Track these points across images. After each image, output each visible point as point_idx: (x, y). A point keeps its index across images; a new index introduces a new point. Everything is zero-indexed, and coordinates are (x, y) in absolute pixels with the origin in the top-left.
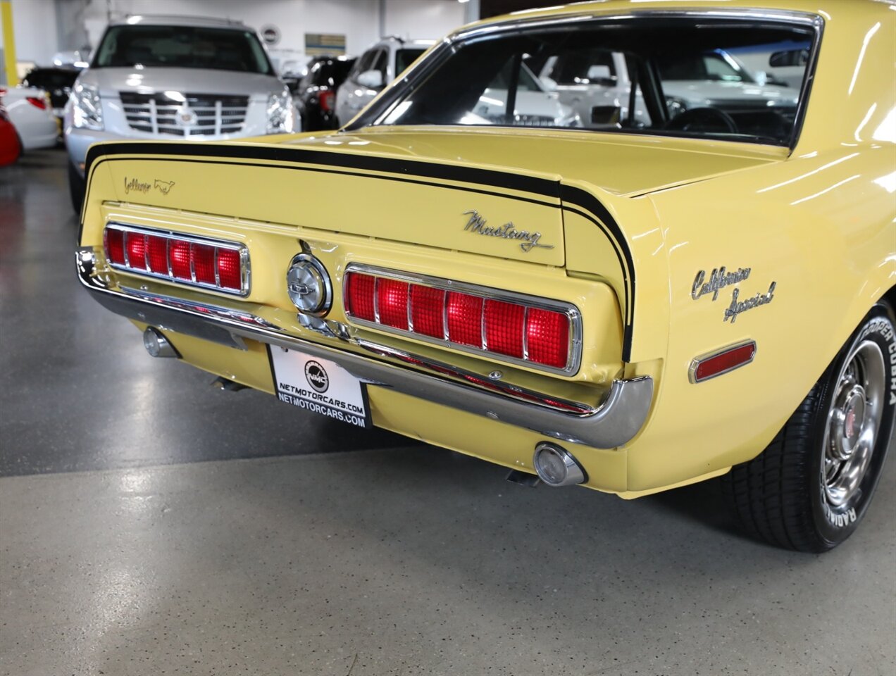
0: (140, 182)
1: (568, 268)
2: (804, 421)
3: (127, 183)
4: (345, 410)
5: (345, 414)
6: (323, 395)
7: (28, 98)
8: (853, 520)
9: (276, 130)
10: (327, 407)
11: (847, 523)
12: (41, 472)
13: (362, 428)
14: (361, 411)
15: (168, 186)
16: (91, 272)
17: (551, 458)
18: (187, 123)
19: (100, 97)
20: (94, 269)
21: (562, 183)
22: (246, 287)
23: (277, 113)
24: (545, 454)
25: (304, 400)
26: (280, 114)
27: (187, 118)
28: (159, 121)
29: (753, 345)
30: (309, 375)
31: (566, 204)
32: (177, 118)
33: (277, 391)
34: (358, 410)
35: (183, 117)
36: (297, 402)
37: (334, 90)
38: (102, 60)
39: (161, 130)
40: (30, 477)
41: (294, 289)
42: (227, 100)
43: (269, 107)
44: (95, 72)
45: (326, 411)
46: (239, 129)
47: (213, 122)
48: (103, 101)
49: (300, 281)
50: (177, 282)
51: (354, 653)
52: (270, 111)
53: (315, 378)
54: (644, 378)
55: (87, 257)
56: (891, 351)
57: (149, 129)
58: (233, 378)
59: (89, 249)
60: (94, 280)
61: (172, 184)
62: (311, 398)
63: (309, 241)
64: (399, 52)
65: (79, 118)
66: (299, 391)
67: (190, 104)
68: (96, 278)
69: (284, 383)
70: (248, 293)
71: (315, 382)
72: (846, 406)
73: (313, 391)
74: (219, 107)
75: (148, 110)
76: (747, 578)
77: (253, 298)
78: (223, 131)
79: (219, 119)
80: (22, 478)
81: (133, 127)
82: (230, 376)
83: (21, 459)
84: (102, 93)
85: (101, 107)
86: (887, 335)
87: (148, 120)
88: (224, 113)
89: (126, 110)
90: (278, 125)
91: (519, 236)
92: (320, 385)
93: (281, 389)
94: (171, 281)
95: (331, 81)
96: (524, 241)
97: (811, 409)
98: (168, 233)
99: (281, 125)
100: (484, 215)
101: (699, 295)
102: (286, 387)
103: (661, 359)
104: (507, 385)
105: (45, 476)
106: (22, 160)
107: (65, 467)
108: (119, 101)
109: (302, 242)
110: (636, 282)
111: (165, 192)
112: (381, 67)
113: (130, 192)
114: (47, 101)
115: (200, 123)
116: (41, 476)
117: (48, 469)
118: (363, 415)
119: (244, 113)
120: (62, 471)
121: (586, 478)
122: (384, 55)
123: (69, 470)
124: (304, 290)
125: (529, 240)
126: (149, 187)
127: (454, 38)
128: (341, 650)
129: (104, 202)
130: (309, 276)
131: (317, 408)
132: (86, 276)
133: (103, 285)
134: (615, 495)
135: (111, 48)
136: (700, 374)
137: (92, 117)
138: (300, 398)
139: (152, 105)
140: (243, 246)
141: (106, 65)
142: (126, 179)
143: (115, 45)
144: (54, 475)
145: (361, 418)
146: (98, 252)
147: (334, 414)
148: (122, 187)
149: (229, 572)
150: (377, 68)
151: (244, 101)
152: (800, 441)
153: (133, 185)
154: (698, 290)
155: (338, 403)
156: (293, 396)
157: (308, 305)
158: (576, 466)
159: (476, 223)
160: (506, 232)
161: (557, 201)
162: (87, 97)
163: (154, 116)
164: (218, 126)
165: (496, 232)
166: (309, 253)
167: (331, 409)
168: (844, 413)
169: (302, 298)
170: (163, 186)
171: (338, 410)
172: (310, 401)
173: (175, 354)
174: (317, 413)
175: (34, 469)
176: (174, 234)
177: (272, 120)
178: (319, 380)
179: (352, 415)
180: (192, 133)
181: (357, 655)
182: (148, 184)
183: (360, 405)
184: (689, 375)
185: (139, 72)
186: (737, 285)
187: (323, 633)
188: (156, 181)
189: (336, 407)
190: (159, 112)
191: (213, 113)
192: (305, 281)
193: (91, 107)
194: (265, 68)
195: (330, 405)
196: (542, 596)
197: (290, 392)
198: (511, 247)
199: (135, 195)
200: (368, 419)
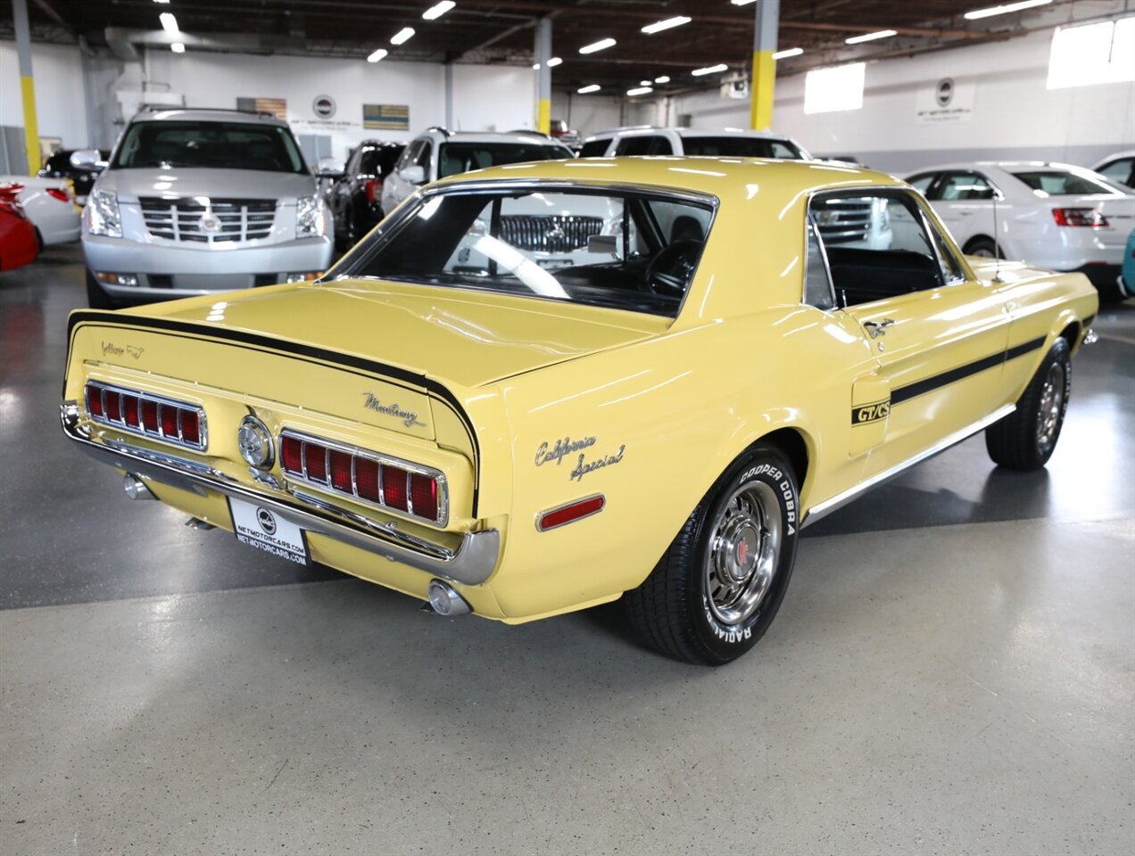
0: (115, 346)
1: (438, 441)
2: (682, 552)
3: (105, 346)
4: (290, 550)
5: (290, 553)
6: (272, 537)
7: (48, 190)
8: (747, 637)
9: (306, 234)
10: (276, 547)
11: (739, 640)
12: (31, 606)
13: (303, 565)
14: (302, 551)
15: (138, 352)
16: (77, 423)
17: (441, 592)
18: (211, 229)
19: (118, 203)
20: (79, 420)
21: (426, 377)
22: (205, 444)
23: (309, 216)
24: (436, 588)
25: (258, 541)
26: (310, 217)
27: (209, 223)
28: (181, 227)
29: (601, 499)
30: (261, 520)
31: (431, 393)
32: (200, 224)
33: (236, 533)
34: (300, 550)
35: (207, 222)
36: (252, 543)
37: (381, 179)
38: (123, 161)
39: (183, 238)
40: (20, 611)
41: (243, 447)
42: (255, 205)
43: (298, 211)
44: (114, 173)
45: (275, 551)
46: (265, 235)
47: (239, 228)
48: (121, 206)
49: (248, 440)
50: (148, 436)
51: (286, 759)
52: (300, 216)
53: (265, 522)
54: (494, 530)
55: (72, 411)
56: (783, 489)
57: (171, 236)
58: (205, 519)
59: (73, 403)
60: (79, 430)
61: (142, 350)
62: (263, 540)
63: (256, 407)
64: (442, 146)
65: (97, 223)
66: (254, 533)
67: (214, 210)
68: (81, 429)
69: (242, 526)
70: (206, 449)
71: (265, 526)
72: (735, 537)
73: (265, 534)
74: (244, 212)
75: (169, 217)
76: (645, 690)
77: (210, 452)
78: (249, 237)
79: (244, 224)
80: (13, 611)
81: (153, 233)
82: (202, 516)
83: (13, 593)
84: (120, 199)
85: (119, 211)
86: (776, 475)
87: (170, 226)
88: (249, 218)
89: (146, 216)
90: (308, 229)
91: (403, 415)
92: (269, 528)
93: (239, 531)
94: (143, 435)
95: (379, 168)
96: (405, 419)
97: (689, 543)
98: (139, 393)
99: (312, 230)
100: (377, 396)
101: (542, 463)
102: (243, 529)
103: (507, 515)
104: (405, 535)
105: (34, 609)
106: (42, 256)
107: (54, 601)
108: (139, 207)
109: (249, 407)
110: (481, 456)
111: (136, 356)
112: (424, 162)
113: (107, 354)
114: (72, 190)
115: (224, 229)
116: (31, 609)
117: (37, 602)
118: (304, 554)
119: (271, 218)
120: (50, 604)
121: (471, 608)
122: (428, 149)
123: (57, 604)
124: (250, 448)
125: (410, 419)
126: (123, 351)
127: (425, 193)
128: (274, 756)
129: (85, 361)
130: (255, 436)
131: (268, 548)
132: (71, 428)
133: (87, 436)
134: (499, 621)
135: (132, 146)
136: (546, 524)
137: (109, 223)
138: (254, 539)
139: (174, 211)
140: (201, 408)
141: (127, 166)
142: (103, 343)
143: (137, 143)
144: (42, 608)
145: (303, 557)
146: (81, 405)
147: (281, 554)
148: (100, 351)
149: (190, 693)
150: (419, 163)
151: (271, 205)
152: (681, 570)
153: (109, 348)
154: (541, 459)
155: (284, 544)
156: (249, 537)
157: (255, 459)
158: (460, 599)
159: (372, 402)
160: (393, 411)
161: (425, 390)
162: (105, 203)
163: (174, 221)
164: (244, 232)
165: (387, 410)
166: (255, 416)
167: (280, 549)
168: (732, 543)
169: (250, 453)
170: (134, 351)
171: (284, 550)
172: (263, 542)
173: (152, 497)
174: (268, 553)
175: (24, 603)
176: (144, 394)
177: (301, 224)
178: (269, 524)
179: (295, 554)
180: (216, 239)
181: (287, 760)
182: (122, 348)
183: (302, 547)
184: (536, 526)
185: (166, 173)
186: (582, 451)
187: (262, 743)
188: (128, 347)
189: (283, 547)
190: (181, 218)
191: (238, 219)
192: (251, 440)
193: (110, 213)
194: (298, 167)
195: (278, 545)
196: (461, 709)
197: (246, 534)
198: (398, 422)
199: (111, 357)
200: (308, 558)
